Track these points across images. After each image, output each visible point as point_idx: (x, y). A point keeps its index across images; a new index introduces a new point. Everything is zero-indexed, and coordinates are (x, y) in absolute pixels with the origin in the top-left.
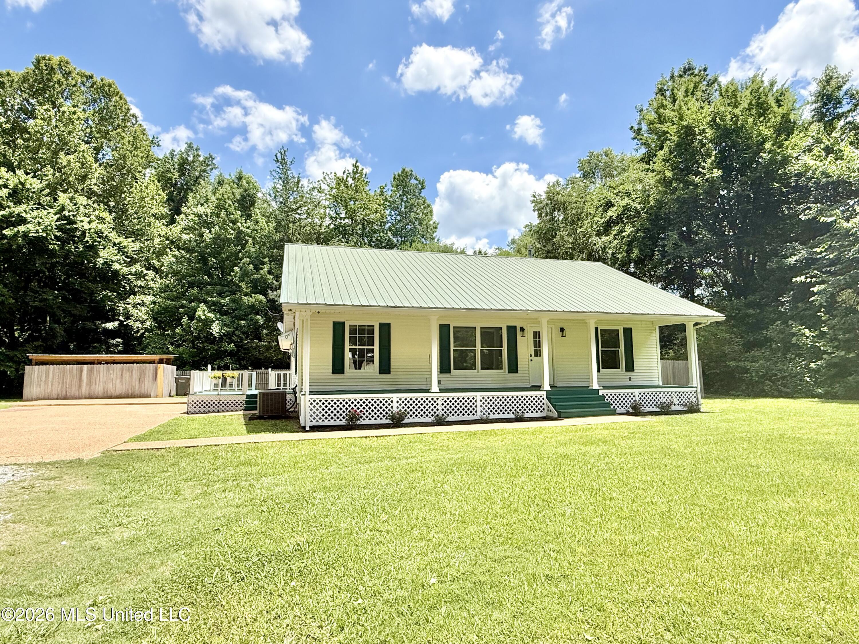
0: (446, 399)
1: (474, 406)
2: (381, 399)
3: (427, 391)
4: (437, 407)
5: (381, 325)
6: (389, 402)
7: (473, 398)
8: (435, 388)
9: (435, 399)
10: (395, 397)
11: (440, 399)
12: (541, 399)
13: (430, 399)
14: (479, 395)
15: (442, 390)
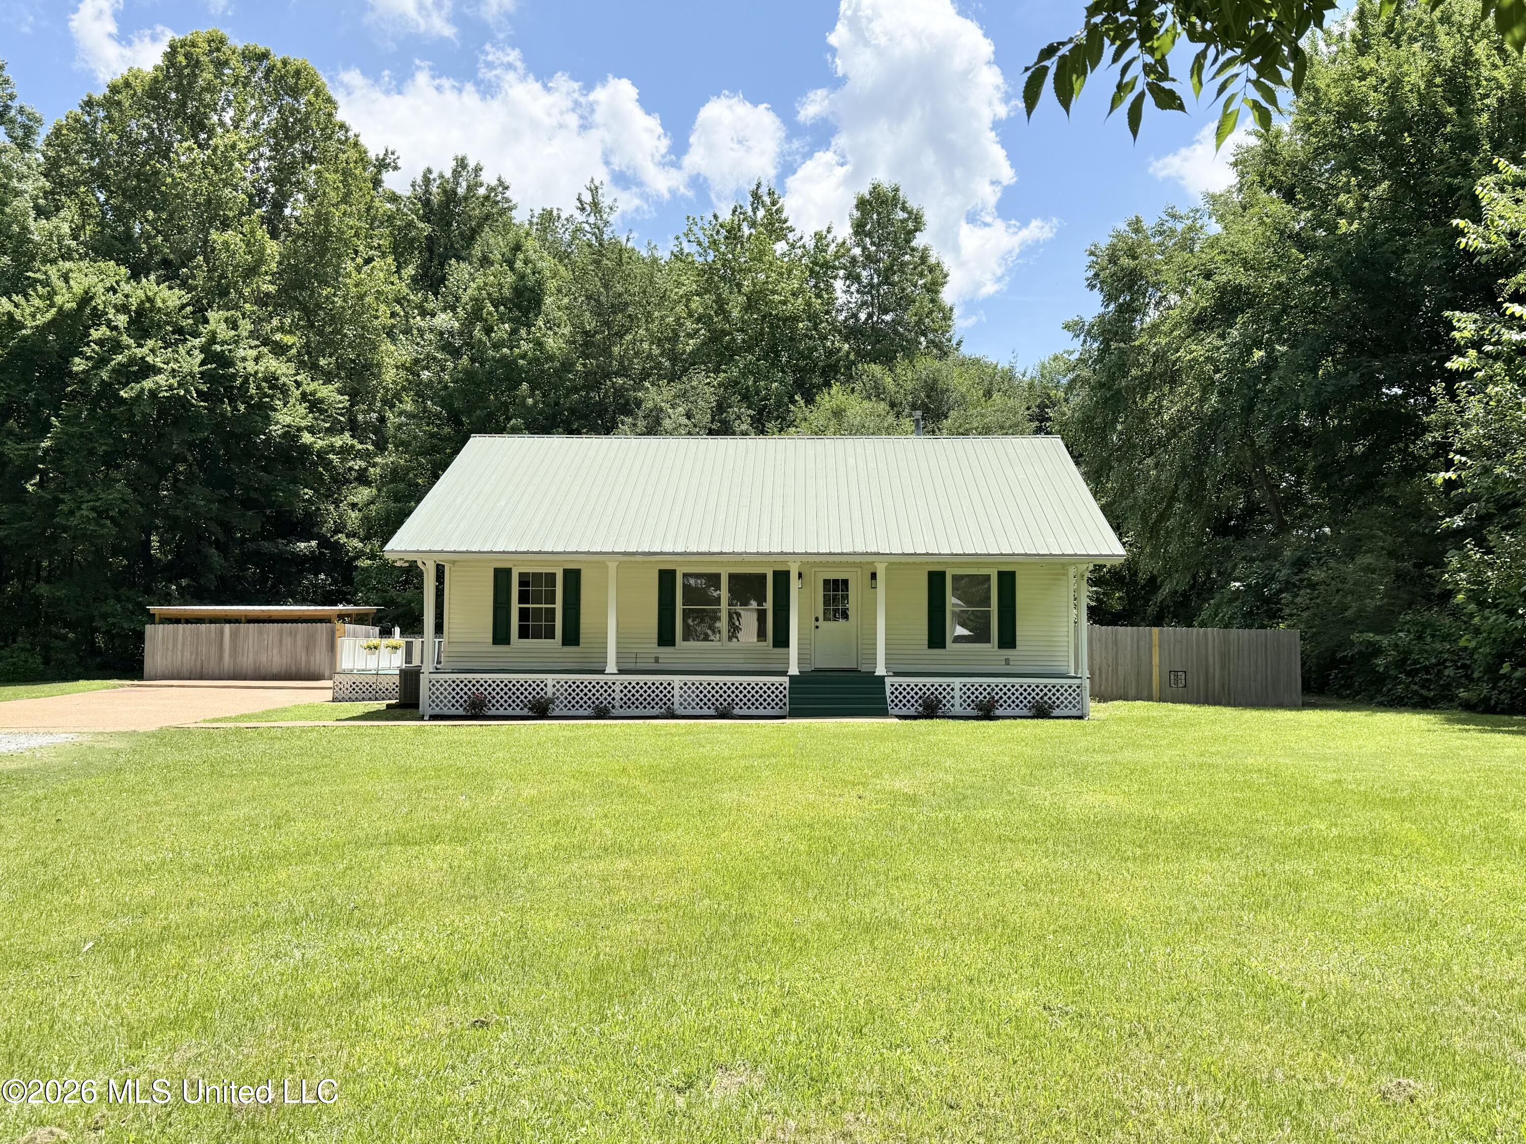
0: (626, 684)
1: (669, 696)
2: (530, 682)
3: (602, 672)
4: (613, 695)
5: (566, 572)
6: (542, 685)
7: (669, 684)
8: (611, 667)
9: (610, 684)
10: (550, 679)
11: (618, 683)
12: (781, 688)
13: (602, 683)
14: (677, 680)
15: (621, 672)
